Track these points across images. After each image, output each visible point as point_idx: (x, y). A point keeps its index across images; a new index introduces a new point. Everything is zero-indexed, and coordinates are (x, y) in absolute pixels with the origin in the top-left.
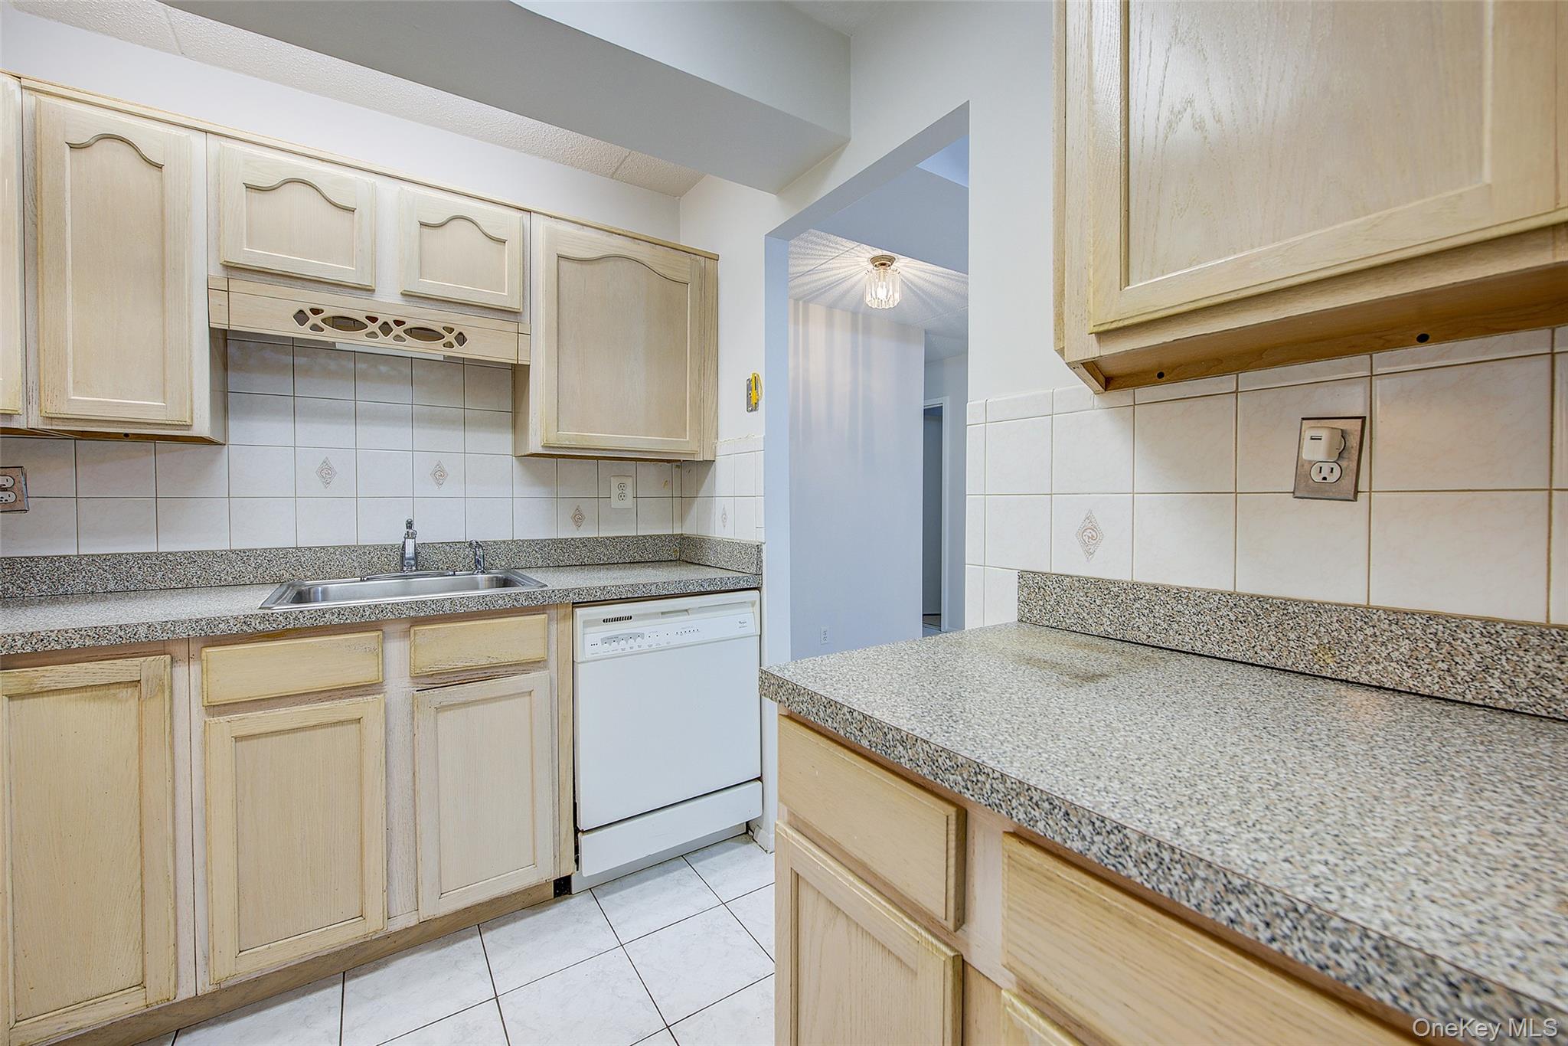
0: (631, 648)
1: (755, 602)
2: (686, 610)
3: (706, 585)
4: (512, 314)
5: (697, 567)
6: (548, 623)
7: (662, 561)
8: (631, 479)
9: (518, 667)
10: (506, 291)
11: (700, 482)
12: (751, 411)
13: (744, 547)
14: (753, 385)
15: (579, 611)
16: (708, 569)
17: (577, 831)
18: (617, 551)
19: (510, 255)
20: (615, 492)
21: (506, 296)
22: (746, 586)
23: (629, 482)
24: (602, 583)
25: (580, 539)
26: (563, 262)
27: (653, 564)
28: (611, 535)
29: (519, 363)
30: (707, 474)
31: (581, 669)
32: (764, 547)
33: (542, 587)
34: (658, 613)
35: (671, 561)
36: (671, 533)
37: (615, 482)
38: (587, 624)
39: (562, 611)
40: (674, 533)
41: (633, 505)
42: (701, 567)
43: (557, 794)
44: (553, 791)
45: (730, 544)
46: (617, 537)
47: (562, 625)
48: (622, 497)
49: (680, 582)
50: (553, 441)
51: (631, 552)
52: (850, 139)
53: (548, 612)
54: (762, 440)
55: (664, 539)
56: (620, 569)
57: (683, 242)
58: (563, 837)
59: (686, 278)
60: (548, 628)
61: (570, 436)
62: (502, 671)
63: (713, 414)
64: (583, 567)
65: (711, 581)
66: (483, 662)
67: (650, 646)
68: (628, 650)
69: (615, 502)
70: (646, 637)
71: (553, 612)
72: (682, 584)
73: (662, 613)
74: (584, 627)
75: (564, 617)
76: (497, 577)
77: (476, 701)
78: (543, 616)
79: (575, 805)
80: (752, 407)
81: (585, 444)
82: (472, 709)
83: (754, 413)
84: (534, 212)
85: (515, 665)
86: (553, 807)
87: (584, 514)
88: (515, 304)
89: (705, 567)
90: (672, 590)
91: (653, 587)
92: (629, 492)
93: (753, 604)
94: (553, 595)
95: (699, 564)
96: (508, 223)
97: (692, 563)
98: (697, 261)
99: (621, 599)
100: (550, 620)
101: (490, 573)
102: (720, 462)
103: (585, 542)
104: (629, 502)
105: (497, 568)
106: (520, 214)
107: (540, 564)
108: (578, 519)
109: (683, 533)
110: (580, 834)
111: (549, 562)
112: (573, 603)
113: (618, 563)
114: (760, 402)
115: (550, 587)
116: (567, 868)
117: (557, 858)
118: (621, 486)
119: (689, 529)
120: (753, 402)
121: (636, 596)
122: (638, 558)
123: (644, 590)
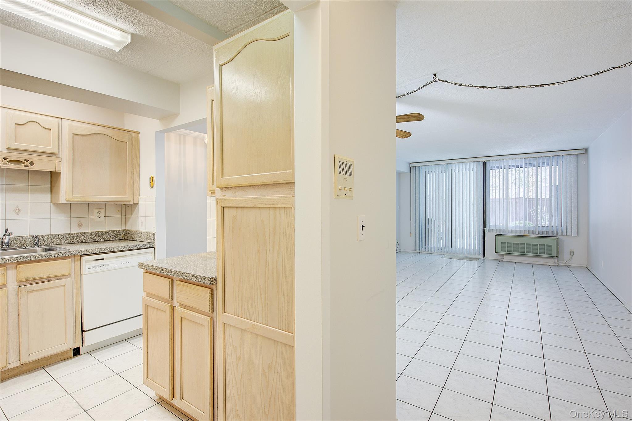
0: (104, 269)
1: (152, 252)
2: (126, 256)
3: (133, 247)
4: (53, 155)
5: (132, 241)
6: (71, 262)
7: (117, 240)
8: (103, 210)
9: (59, 278)
10: (51, 146)
11: (132, 211)
12: (151, 188)
13: (149, 234)
14: (152, 180)
15: (83, 258)
16: (136, 242)
17: (83, 331)
18: (97, 237)
19: (53, 135)
20: (96, 215)
21: (51, 148)
22: (149, 247)
23: (102, 211)
24: (92, 248)
25: (81, 233)
26: (75, 136)
27: (113, 241)
28: (94, 231)
29: (56, 171)
30: (136, 208)
31: (84, 277)
32: (156, 234)
33: (68, 250)
34: (114, 257)
35: (121, 239)
36: (121, 229)
37: (96, 211)
38: (86, 262)
39: (76, 258)
40: (122, 229)
41: (104, 219)
42: (133, 241)
43: (75, 320)
44: (73, 318)
45: (144, 233)
46: (97, 232)
47: (76, 263)
48: (99, 217)
50: (70, 199)
51: (103, 237)
52: (179, 114)
53: (71, 258)
54: (155, 199)
55: (118, 231)
56: (98, 243)
57: (126, 128)
58: (77, 333)
59: (126, 140)
60: (71, 264)
61: (78, 196)
62: (53, 279)
63: (137, 188)
64: (82, 243)
65: (135, 246)
66: (46, 276)
67: (111, 268)
68: (102, 270)
69: (96, 218)
70: (110, 265)
71: (73, 258)
72: (124, 247)
73: (116, 257)
74: (85, 263)
75: (77, 260)
76: (45, 248)
77: (43, 289)
78: (69, 260)
79: (82, 323)
80: (152, 187)
81: (84, 200)
82: (41, 292)
83: (152, 189)
84: (63, 118)
85: (58, 277)
86: (73, 324)
87: (83, 223)
88: (55, 151)
89: (134, 241)
90: (120, 249)
91: (112, 249)
92: (102, 215)
93: (152, 253)
94: (73, 253)
95: (132, 240)
96: (53, 123)
97: (130, 240)
98: (131, 134)
99: (100, 253)
100: (72, 261)
101: (42, 247)
102: (140, 204)
103: (83, 234)
104: (102, 218)
105: (43, 245)
106: (57, 119)
107: (63, 243)
108: (80, 225)
109: (126, 229)
110: (84, 333)
111: (67, 242)
112: (81, 255)
113: (97, 241)
114: (154, 186)
115: (71, 250)
116: (79, 344)
117: (75, 341)
118: (98, 213)
119: (128, 228)
120: (152, 185)
121: (106, 252)
122: (106, 239)
123: (109, 249)
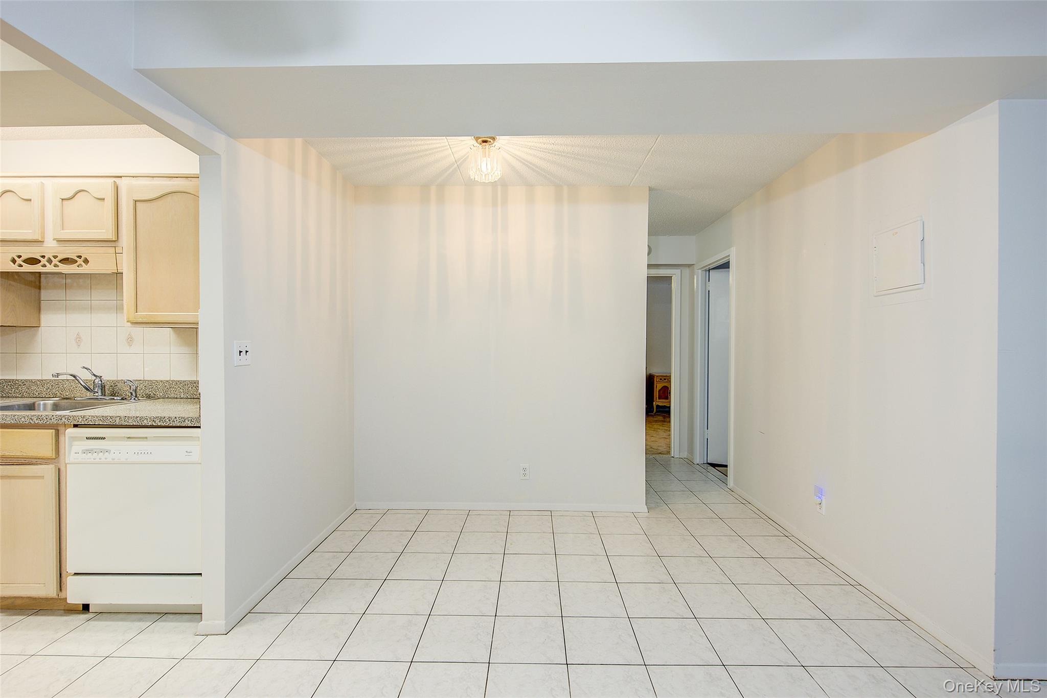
0: (100, 459)
3: (157, 421)
4: (112, 242)
10: (105, 229)
21: (104, 232)
22: (190, 425)
26: (138, 204)
29: (118, 272)
32: (200, 384)
34: (124, 437)
38: (74, 439)
49: (137, 417)
67: (113, 459)
68: (98, 460)
70: (112, 452)
71: (62, 429)
73: (126, 438)
81: (153, 320)
84: (123, 176)
88: (109, 236)
91: (118, 419)
96: (105, 187)
99: (95, 425)
106: (113, 180)
121: (105, 424)
123: (111, 420)
